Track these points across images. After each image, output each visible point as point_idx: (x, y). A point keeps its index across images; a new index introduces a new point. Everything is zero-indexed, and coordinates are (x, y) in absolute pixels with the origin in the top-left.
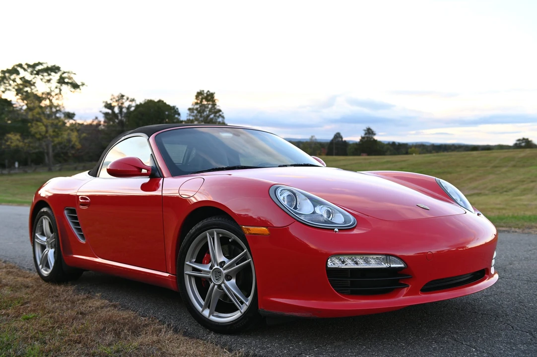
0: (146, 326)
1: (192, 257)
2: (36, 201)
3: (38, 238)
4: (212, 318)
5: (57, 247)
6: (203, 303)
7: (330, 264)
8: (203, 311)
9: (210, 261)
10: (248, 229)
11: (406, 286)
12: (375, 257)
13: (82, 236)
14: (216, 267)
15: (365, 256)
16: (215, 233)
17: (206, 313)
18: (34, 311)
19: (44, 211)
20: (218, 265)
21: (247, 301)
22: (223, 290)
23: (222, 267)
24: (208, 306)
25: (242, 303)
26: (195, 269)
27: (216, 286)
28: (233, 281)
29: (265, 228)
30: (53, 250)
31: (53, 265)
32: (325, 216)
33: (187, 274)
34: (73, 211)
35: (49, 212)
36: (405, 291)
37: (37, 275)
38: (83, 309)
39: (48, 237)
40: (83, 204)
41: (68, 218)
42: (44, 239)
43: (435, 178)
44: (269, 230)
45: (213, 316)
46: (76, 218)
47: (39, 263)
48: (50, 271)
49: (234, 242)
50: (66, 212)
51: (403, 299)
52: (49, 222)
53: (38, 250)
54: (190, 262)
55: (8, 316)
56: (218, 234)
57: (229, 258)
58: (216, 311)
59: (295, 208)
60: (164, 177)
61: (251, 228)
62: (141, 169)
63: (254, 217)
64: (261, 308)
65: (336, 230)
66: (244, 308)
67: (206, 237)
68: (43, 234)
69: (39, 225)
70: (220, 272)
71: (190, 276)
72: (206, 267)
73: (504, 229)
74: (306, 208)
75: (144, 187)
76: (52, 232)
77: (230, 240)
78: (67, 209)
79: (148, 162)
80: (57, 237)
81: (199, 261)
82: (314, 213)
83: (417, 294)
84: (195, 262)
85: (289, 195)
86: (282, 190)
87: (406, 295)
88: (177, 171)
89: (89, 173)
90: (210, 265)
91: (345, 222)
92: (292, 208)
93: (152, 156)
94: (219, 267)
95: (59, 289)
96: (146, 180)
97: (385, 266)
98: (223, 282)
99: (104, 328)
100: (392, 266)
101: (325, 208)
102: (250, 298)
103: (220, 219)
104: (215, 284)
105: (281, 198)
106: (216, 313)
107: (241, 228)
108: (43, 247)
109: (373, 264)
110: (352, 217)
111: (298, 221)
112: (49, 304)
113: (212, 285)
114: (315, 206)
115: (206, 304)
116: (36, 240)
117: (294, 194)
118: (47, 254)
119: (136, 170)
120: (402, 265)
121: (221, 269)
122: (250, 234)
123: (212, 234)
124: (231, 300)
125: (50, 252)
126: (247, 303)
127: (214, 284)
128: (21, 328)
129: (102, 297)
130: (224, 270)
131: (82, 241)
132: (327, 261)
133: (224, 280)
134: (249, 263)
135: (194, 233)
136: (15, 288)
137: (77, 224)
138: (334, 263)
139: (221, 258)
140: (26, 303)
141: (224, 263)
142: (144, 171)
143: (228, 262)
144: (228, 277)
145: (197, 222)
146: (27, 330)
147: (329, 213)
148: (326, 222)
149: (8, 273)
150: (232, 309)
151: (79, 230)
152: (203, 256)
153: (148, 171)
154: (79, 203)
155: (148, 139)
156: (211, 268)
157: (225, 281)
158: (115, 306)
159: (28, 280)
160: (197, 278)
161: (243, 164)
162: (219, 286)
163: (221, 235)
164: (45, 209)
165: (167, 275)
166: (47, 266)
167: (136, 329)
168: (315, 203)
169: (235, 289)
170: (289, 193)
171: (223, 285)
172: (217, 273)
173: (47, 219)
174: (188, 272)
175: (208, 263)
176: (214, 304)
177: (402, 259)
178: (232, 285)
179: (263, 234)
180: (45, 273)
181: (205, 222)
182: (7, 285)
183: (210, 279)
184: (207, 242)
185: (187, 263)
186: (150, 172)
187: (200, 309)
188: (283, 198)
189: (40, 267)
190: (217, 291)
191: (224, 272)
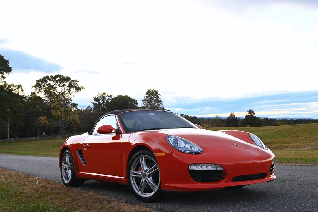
0: (113, 201)
1: (134, 169)
2: (63, 147)
4: (142, 195)
5: (73, 169)
7: (190, 168)
9: (141, 170)
10: (157, 154)
11: (224, 178)
12: (210, 165)
13: (85, 163)
14: (144, 172)
15: (206, 165)
16: (143, 157)
17: (140, 193)
18: (63, 196)
19: (66, 152)
21: (157, 187)
22: (147, 182)
23: (146, 172)
24: (140, 190)
25: (155, 188)
26: (135, 174)
27: (144, 181)
28: (151, 178)
29: (163, 154)
30: (71, 171)
31: (70, 178)
34: (80, 151)
35: (69, 152)
36: (225, 180)
37: (62, 184)
38: (85, 195)
39: (68, 165)
40: (85, 148)
41: (78, 155)
42: (67, 166)
44: (165, 154)
45: (143, 194)
46: (82, 154)
47: (64, 178)
48: (69, 181)
49: (152, 161)
50: (77, 152)
51: (223, 184)
52: (69, 157)
53: (63, 171)
54: (133, 171)
55: (52, 198)
56: (145, 157)
57: (150, 168)
59: (177, 145)
60: (122, 134)
61: (158, 154)
62: (112, 130)
64: (162, 189)
65: (193, 154)
66: (156, 190)
67: (140, 159)
68: (66, 163)
69: (64, 159)
71: (133, 177)
72: (140, 173)
73: (311, 165)
74: (182, 145)
75: (114, 138)
76: (70, 162)
77: (150, 160)
78: (78, 150)
79: (115, 127)
80: (73, 164)
81: (137, 170)
82: (185, 147)
83: (229, 182)
84: (135, 171)
85: (174, 139)
86: (171, 137)
87: (225, 182)
88: (128, 131)
89: (88, 133)
91: (198, 151)
92: (176, 145)
93: (117, 124)
94: (145, 172)
95: (74, 189)
96: (114, 135)
97: (215, 169)
98: (147, 179)
99: (95, 201)
100: (217, 169)
101: (190, 145)
102: (158, 186)
103: (145, 151)
104: (143, 180)
105: (171, 141)
106: (144, 193)
107: (154, 154)
108: (66, 170)
109: (210, 168)
110: (201, 149)
111: (177, 150)
112: (70, 194)
113: (142, 180)
114: (185, 144)
115: (139, 189)
116: (62, 166)
117: (177, 139)
118: (68, 173)
119: (110, 130)
120: (222, 169)
121: (146, 173)
122: (158, 156)
123: (142, 158)
124: (151, 188)
125: (69, 172)
126: (157, 188)
128: (58, 202)
129: (94, 192)
131: (85, 166)
132: (189, 167)
134: (158, 170)
135: (135, 157)
136: (53, 189)
137: (82, 157)
138: (192, 168)
139: (146, 168)
140: (59, 194)
141: (147, 170)
142: (113, 131)
143: (149, 170)
144: (149, 177)
145: (136, 153)
146: (61, 203)
147: (191, 147)
148: (190, 151)
149: (49, 183)
150: (151, 191)
151: (83, 160)
152: (138, 167)
153: (115, 131)
155: (115, 117)
156: (142, 173)
157: (148, 179)
159: (58, 186)
160: (136, 178)
162: (145, 181)
163: (146, 158)
164: (67, 151)
165: (123, 178)
166: (68, 179)
167: (109, 201)
168: (186, 143)
169: (152, 182)
170: (174, 138)
171: (147, 180)
172: (144, 174)
173: (68, 156)
174: (132, 175)
176: (143, 189)
177: (221, 166)
178: (151, 180)
179: (163, 156)
180: (66, 182)
181: (139, 152)
182: (48, 188)
183: (141, 178)
184: (140, 162)
185: (132, 171)
186: (116, 132)
187: (137, 192)
188: (171, 140)
189: (64, 179)
190: (144, 183)
191: (147, 174)
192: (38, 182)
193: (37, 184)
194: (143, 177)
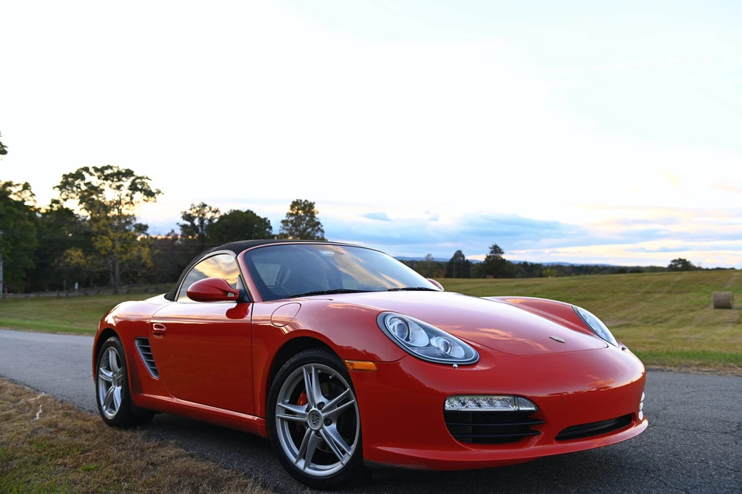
0: (229, 479)
1: (285, 397)
2: (103, 329)
3: (102, 373)
4: (308, 470)
5: (125, 384)
6: (297, 452)
7: (448, 406)
8: (297, 462)
9: (306, 402)
10: (352, 364)
11: (538, 433)
12: (501, 398)
13: (155, 371)
14: (313, 409)
15: (489, 397)
16: (313, 369)
17: (301, 464)
18: (96, 460)
19: (110, 341)
20: (315, 407)
21: (349, 451)
22: (321, 436)
23: (320, 409)
24: (303, 456)
25: (344, 452)
26: (288, 412)
27: (313, 432)
28: (334, 426)
29: (371, 363)
30: (120, 388)
31: (119, 405)
32: (442, 349)
33: (279, 417)
34: (144, 342)
35: (117, 342)
36: (536, 439)
37: (99, 418)
38: (154, 459)
39: (115, 373)
40: (158, 333)
41: (139, 349)
42: (110, 374)
43: (571, 305)
44: (377, 365)
45: (309, 468)
46: (148, 350)
47: (102, 403)
48: (115, 413)
49: (335, 378)
50: (136, 342)
51: (534, 449)
52: (117, 355)
53: (102, 387)
54: (283, 403)
55: (65, 466)
56: (316, 369)
57: (329, 398)
58: (313, 462)
59: (408, 339)
60: (253, 302)
61: (355, 362)
62: (227, 292)
63: (358, 350)
64: (366, 458)
65: (455, 365)
66: (346, 459)
67: (302, 373)
68: (108, 369)
69: (104, 358)
70: (318, 415)
71: (282, 419)
72: (301, 409)
74: (420, 340)
75: (230, 313)
76: (119, 366)
77: (330, 377)
78: (138, 339)
79: (235, 284)
80: (125, 373)
81: (294, 402)
82: (429, 345)
83: (551, 443)
84: (289, 403)
85: (400, 324)
86: (392, 318)
87: (538, 444)
88: (268, 295)
89: (165, 297)
90: (306, 406)
91: (466, 357)
92: (403, 340)
93: (241, 277)
94: (316, 409)
95: (127, 435)
96: (233, 305)
97: (512, 408)
98: (322, 428)
99: (180, 482)
100: (521, 409)
101: (442, 340)
102: (353, 447)
103: (319, 352)
104: (311, 430)
105: (391, 328)
106: (313, 465)
107: (344, 364)
108: (108, 385)
109: (499, 406)
110: (474, 351)
111: (410, 354)
112: (114, 453)
113: (308, 430)
114: (430, 338)
115: (300, 454)
116: (100, 376)
117: (406, 323)
118: (112, 393)
119: (222, 293)
120: (533, 409)
121: (320, 411)
122: (354, 369)
123: (309, 370)
124: (331, 450)
125: (117, 391)
126: (350, 453)
127: (311, 428)
128: (81, 481)
129: (177, 445)
130: (323, 412)
131: (155, 377)
132: (445, 403)
133: (322, 425)
134: (353, 404)
135: (289, 368)
136: (73, 433)
137: (149, 357)
138: (452, 405)
139: (320, 399)
140: (87, 451)
141: (322, 404)
142: (230, 295)
143: (328, 404)
144: (328, 422)
145: (292, 355)
146: (87, 484)
147: (446, 345)
148: (443, 356)
149: (66, 415)
150: (333, 459)
151: (152, 364)
152: (298, 396)
153: (235, 294)
154: (153, 332)
155: (236, 258)
156: (307, 410)
157: (326, 427)
158: (192, 456)
159: (89, 423)
160: (291, 423)
161: (346, 288)
162: (317, 432)
163: (319, 371)
164: (112, 339)
165: (255, 418)
166: (113, 407)
167: (217, 483)
168: (431, 333)
169: (337, 438)
170: (400, 322)
171: (321, 431)
172: (315, 416)
173: (114, 350)
174: (280, 414)
175: (303, 404)
176: (310, 454)
177: (532, 400)
178: (332, 431)
179: (369, 370)
180: (110, 415)
181: (301, 355)
182: (64, 430)
183: (306, 423)
184: (304, 379)
185: (280, 404)
186: (237, 296)
187: (293, 459)
188: (393, 327)
189: (104, 407)
190: (313, 437)
191: (323, 415)
192: (40, 411)
193: (38, 415)
194: (312, 423)
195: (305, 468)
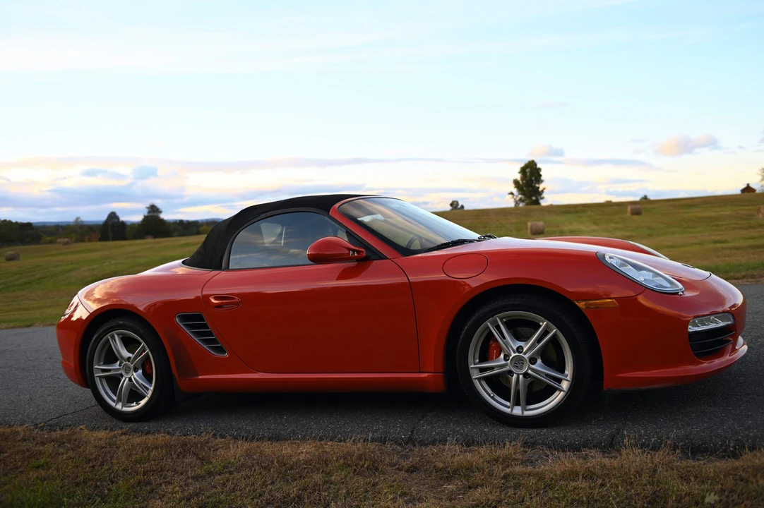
1: (474, 359)
8: (512, 411)
9: (501, 352)
14: (513, 355)
16: (498, 319)
17: (517, 411)
20: (514, 352)
22: (531, 376)
27: (521, 376)
28: (539, 361)
33: (476, 379)
45: (527, 410)
54: (475, 364)
56: (501, 319)
60: (389, 259)
66: (566, 385)
70: (521, 359)
71: (479, 379)
72: (498, 361)
81: (484, 358)
90: (503, 356)
94: (517, 354)
102: (569, 371)
104: (518, 375)
113: (515, 376)
121: (521, 354)
123: (494, 322)
126: (568, 377)
130: (525, 354)
133: (529, 366)
134: (555, 335)
144: (533, 360)
150: (550, 391)
156: (506, 359)
160: (486, 379)
162: (526, 374)
163: (504, 320)
171: (530, 371)
172: (517, 361)
174: (475, 375)
175: (498, 356)
176: (524, 398)
178: (540, 366)
183: (510, 372)
185: (472, 366)
187: (507, 410)
191: (526, 356)
194: (517, 368)
195: (523, 412)
